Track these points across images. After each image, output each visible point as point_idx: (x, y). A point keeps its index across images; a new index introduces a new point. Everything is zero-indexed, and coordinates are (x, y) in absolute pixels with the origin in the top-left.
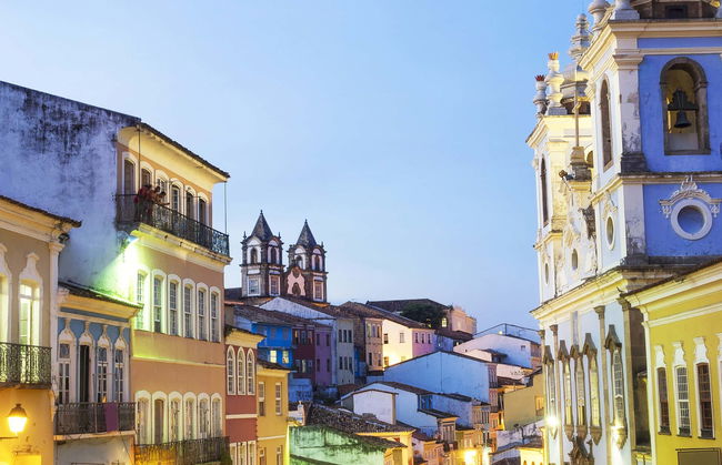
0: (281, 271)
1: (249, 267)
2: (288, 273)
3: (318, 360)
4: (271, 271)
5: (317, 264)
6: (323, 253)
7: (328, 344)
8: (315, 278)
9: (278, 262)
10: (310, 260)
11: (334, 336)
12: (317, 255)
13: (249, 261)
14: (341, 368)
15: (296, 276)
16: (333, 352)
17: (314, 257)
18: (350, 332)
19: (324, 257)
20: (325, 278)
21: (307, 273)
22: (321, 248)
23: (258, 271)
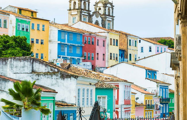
0: (89, 14)
1: (72, 11)
2: (93, 15)
3: (98, 54)
4: (83, 13)
5: (109, 12)
6: (112, 6)
7: (104, 46)
8: (107, 19)
9: (87, 9)
10: (105, 10)
11: (108, 41)
12: (109, 7)
13: (72, 8)
14: (111, 59)
15: (97, 17)
16: (107, 50)
17: (107, 8)
18: (117, 40)
19: (113, 9)
20: (113, 20)
21: (103, 16)
22: (111, 4)
23: (76, 13)
